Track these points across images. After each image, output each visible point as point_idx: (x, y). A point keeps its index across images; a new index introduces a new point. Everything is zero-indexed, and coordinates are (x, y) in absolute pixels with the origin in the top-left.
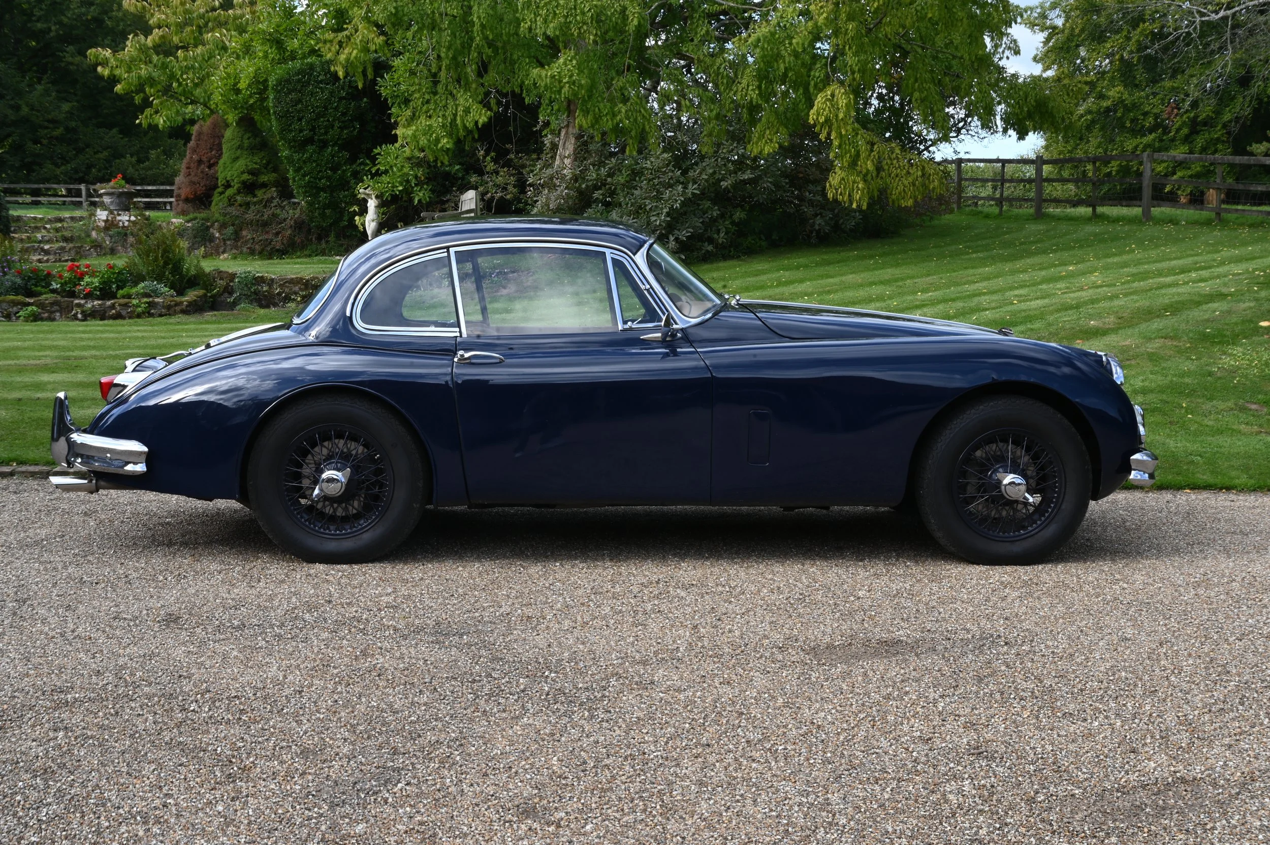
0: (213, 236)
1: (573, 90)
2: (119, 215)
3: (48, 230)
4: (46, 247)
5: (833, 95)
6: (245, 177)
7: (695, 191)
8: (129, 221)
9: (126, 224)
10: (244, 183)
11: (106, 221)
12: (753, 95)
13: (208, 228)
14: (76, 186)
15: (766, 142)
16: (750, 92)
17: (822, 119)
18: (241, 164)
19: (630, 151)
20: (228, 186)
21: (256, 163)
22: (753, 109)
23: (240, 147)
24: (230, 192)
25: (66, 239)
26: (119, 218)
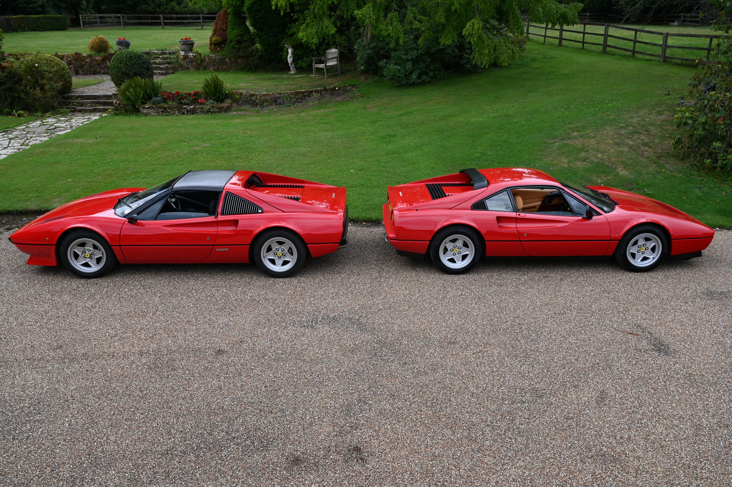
0: (226, 61)
1: (370, 21)
2: (189, 53)
3: (161, 58)
4: (161, 67)
5: (473, 24)
6: (238, 38)
7: (422, 52)
8: (193, 55)
9: (192, 57)
10: (237, 41)
11: (184, 56)
12: (443, 20)
13: (224, 59)
14: (158, 15)
15: (447, 39)
16: (441, 19)
17: (467, 34)
18: (235, 31)
19: (392, 44)
20: (231, 42)
21: (242, 31)
22: (443, 26)
23: (235, 24)
24: (232, 44)
25: (169, 63)
26: (189, 54)
